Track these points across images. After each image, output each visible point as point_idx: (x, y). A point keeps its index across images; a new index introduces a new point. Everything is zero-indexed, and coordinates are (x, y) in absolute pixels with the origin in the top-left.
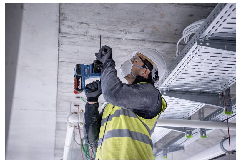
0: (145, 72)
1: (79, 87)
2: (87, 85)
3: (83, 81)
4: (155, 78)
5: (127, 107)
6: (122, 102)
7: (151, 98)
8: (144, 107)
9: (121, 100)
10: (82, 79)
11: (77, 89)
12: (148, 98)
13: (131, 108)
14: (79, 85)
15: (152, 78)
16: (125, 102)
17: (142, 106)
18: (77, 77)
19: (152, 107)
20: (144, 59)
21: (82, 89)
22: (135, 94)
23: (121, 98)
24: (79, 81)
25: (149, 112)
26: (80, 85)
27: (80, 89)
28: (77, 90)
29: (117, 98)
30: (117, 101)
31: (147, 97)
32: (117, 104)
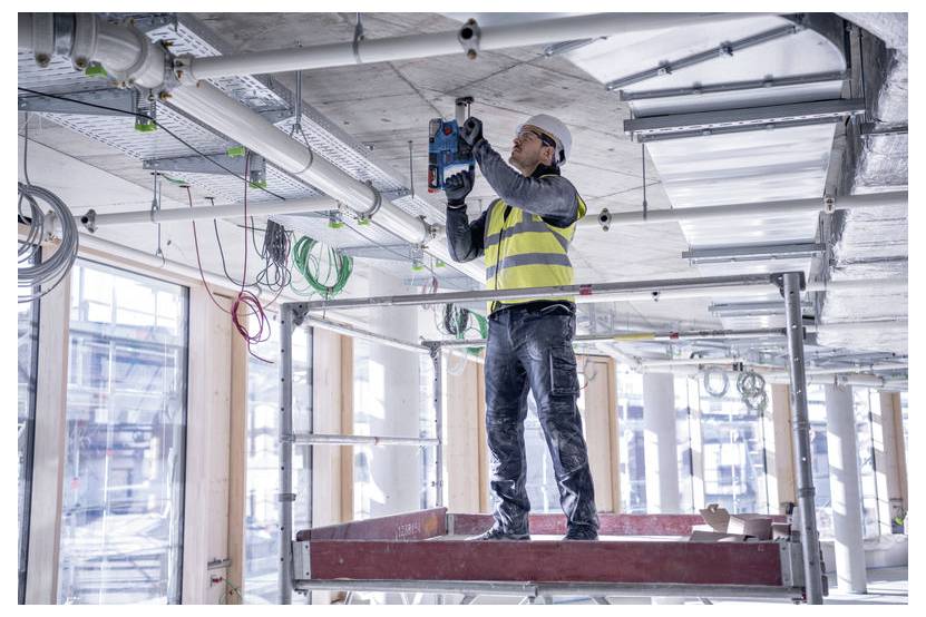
0: (548, 152)
1: (434, 183)
2: (448, 179)
3: (440, 173)
10: (438, 171)
11: (431, 186)
12: (564, 198)
14: (434, 180)
18: (431, 168)
19: (569, 210)
20: (540, 134)
21: (438, 186)
24: (435, 173)
26: (436, 180)
27: (436, 186)
28: (432, 188)
31: (561, 196)
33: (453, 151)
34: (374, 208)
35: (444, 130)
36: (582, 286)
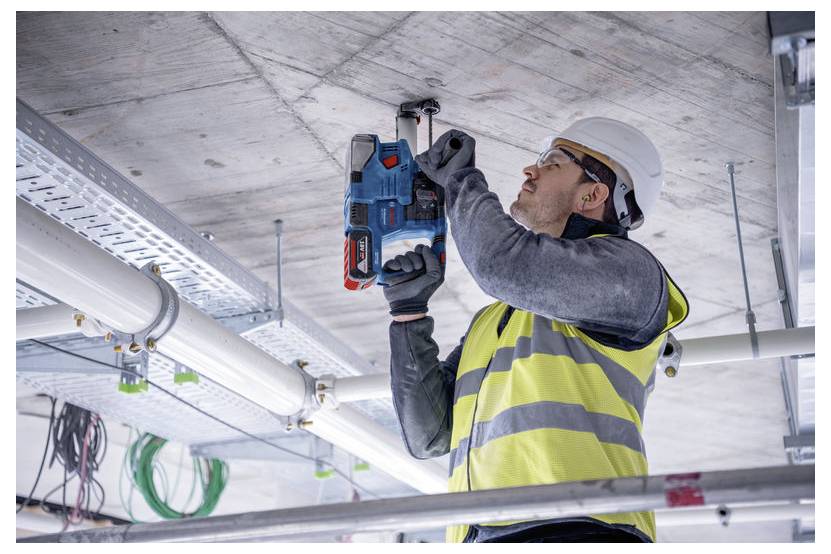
0: (594, 194)
1: (363, 266)
3: (375, 247)
4: (626, 213)
5: (560, 313)
6: (542, 298)
7: (637, 283)
8: (618, 315)
9: (538, 290)
10: (370, 242)
11: (356, 273)
12: (629, 284)
13: (575, 316)
14: (361, 260)
15: (619, 217)
16: (551, 296)
17: (611, 309)
18: (354, 236)
19: (644, 313)
20: (579, 157)
21: (371, 273)
22: (587, 272)
23: (536, 285)
24: (363, 246)
25: (633, 331)
26: (366, 260)
27: (366, 272)
28: (355, 276)
29: (523, 285)
30: (524, 293)
31: (624, 280)
32: (527, 304)
33: (401, 200)
34: (157, 323)
35: (383, 160)
36: (670, 478)
